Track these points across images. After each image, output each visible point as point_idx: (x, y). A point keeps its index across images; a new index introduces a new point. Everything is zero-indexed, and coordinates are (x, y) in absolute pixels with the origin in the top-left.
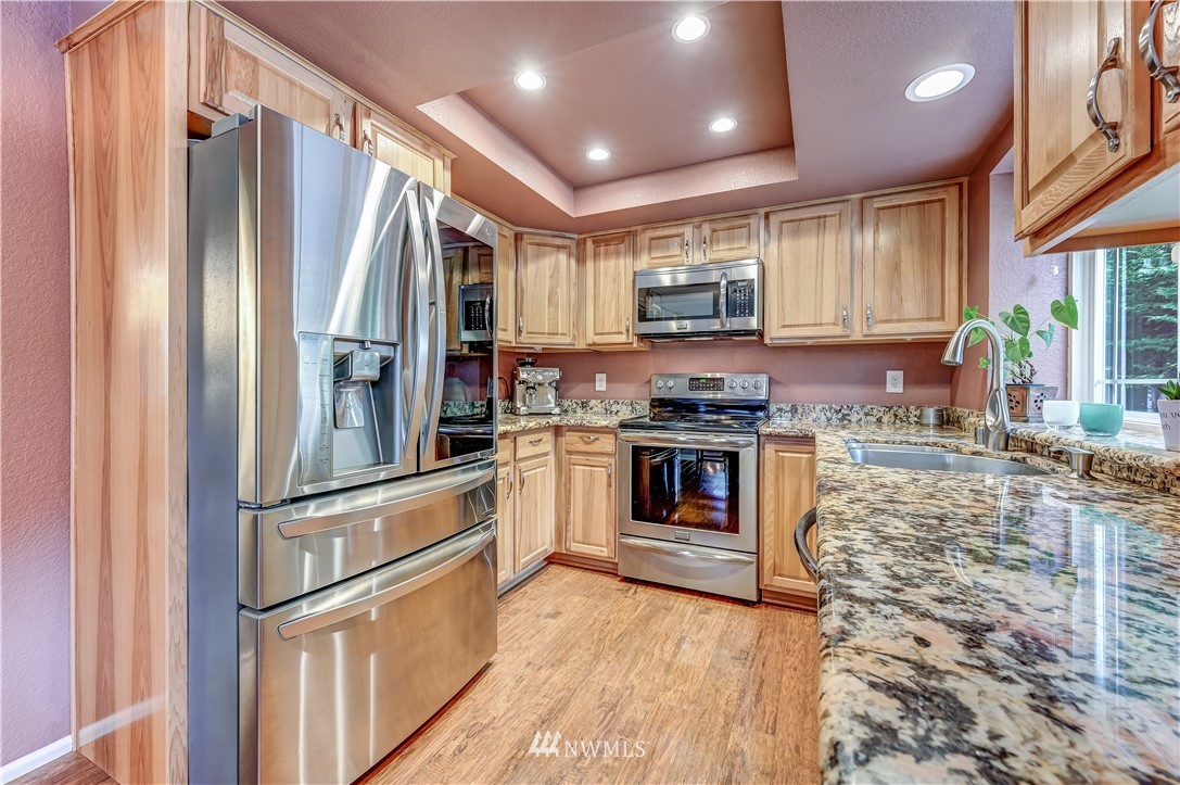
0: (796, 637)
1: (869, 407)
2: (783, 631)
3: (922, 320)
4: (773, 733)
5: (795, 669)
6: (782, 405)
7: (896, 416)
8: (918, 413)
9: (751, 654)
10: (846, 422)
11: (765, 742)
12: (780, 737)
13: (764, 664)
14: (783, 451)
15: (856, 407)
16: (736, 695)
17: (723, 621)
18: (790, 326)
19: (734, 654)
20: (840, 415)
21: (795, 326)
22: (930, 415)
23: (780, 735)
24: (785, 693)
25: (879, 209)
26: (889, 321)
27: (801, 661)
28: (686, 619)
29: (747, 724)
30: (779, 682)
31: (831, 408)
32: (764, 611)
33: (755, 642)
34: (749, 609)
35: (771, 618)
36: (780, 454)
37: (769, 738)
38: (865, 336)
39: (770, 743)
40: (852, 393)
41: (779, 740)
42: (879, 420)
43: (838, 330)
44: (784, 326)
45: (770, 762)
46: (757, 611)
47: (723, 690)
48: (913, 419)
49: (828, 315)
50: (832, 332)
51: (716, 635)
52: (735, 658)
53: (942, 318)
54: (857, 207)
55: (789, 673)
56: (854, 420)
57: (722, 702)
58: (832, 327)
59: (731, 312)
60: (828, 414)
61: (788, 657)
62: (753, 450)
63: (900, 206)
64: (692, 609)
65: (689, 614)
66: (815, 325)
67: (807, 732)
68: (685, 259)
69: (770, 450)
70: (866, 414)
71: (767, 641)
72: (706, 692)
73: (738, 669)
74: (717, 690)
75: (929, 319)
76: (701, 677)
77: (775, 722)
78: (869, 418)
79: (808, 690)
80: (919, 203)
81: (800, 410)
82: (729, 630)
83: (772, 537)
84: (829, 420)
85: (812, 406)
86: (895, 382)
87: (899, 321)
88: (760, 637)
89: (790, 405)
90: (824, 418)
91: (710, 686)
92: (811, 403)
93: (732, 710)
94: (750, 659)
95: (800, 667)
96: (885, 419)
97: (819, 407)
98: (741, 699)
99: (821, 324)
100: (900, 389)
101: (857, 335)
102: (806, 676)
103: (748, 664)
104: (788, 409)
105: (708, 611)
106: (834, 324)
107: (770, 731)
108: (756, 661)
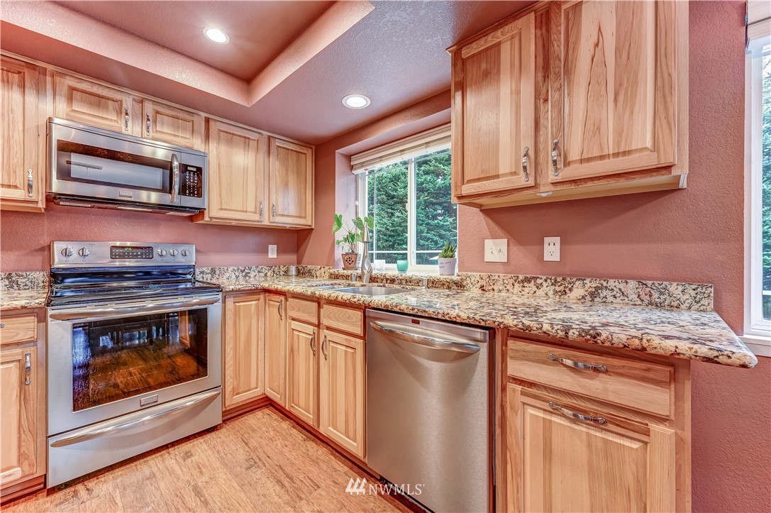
0: (264, 429)
1: (260, 267)
2: (254, 431)
3: (297, 217)
4: (319, 487)
5: (286, 446)
6: (204, 269)
7: (274, 272)
8: (284, 269)
9: (255, 457)
10: (247, 278)
11: (321, 495)
12: (323, 485)
13: (269, 457)
14: (238, 302)
15: (254, 268)
16: (278, 488)
17: (210, 452)
18: (226, 210)
19: (244, 466)
20: (244, 274)
21: (229, 210)
22: (293, 270)
23: (322, 484)
24: (297, 462)
25: (279, 147)
26: (283, 215)
27: (283, 439)
28: (179, 472)
29: (303, 496)
30: (288, 460)
31: (238, 269)
32: (228, 427)
33: (247, 449)
34: (217, 432)
35: (237, 428)
36: (237, 304)
37: (319, 491)
38: (271, 222)
39: (323, 493)
40: (251, 258)
41: (324, 487)
42: (266, 275)
43: (256, 217)
44: (221, 209)
45: (335, 501)
46: (224, 430)
47: (267, 492)
48: (282, 273)
49: (251, 207)
50: (251, 218)
51: (217, 464)
52: (249, 468)
53: (305, 218)
54: (266, 140)
55: (286, 450)
56: (252, 276)
57: (276, 499)
58: (252, 214)
59: (184, 190)
60: (237, 273)
61: (275, 443)
62: (219, 305)
63: (288, 149)
64: (173, 461)
65: (176, 467)
66: (243, 211)
67: (328, 470)
68: (124, 128)
69: (230, 302)
70: (259, 272)
71: (253, 443)
72: (260, 503)
73: (259, 472)
74: (264, 496)
75: (300, 217)
76: (245, 499)
77: (312, 481)
78: (260, 274)
79: (304, 451)
80: (296, 151)
81: (217, 272)
82: (222, 454)
83: (232, 369)
84: (237, 277)
85: (226, 268)
86: (272, 253)
87: (287, 216)
88: (246, 444)
89: (210, 269)
90: (234, 276)
91: (257, 498)
92: (225, 266)
93: (286, 497)
94: (257, 461)
95: (286, 443)
96: (269, 274)
97: (231, 269)
98: (283, 486)
99: (246, 212)
100: (275, 256)
101: (266, 222)
102: (294, 445)
103: (260, 464)
104: (209, 271)
105: (188, 455)
106: (254, 213)
107: (316, 487)
108: (263, 459)
